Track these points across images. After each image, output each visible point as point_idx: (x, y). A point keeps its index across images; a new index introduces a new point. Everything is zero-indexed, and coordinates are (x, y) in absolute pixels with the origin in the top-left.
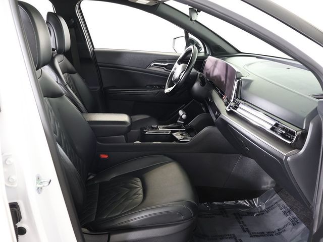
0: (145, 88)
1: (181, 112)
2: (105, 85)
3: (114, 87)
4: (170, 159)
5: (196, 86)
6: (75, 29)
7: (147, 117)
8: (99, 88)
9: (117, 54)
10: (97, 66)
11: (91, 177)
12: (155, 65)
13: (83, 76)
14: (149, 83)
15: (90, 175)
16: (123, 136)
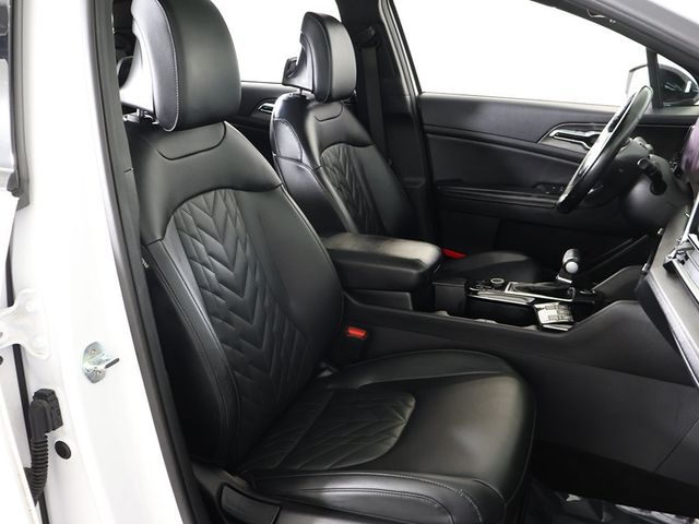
0: (533, 188)
1: (569, 255)
2: (437, 177)
3: (458, 182)
4: (507, 368)
5: (641, 191)
6: (377, 50)
7: (520, 258)
8: (423, 181)
9: (470, 107)
10: (424, 132)
11: (326, 373)
12: (560, 135)
13: (387, 154)
14: (542, 178)
15: (323, 370)
16: (408, 294)
